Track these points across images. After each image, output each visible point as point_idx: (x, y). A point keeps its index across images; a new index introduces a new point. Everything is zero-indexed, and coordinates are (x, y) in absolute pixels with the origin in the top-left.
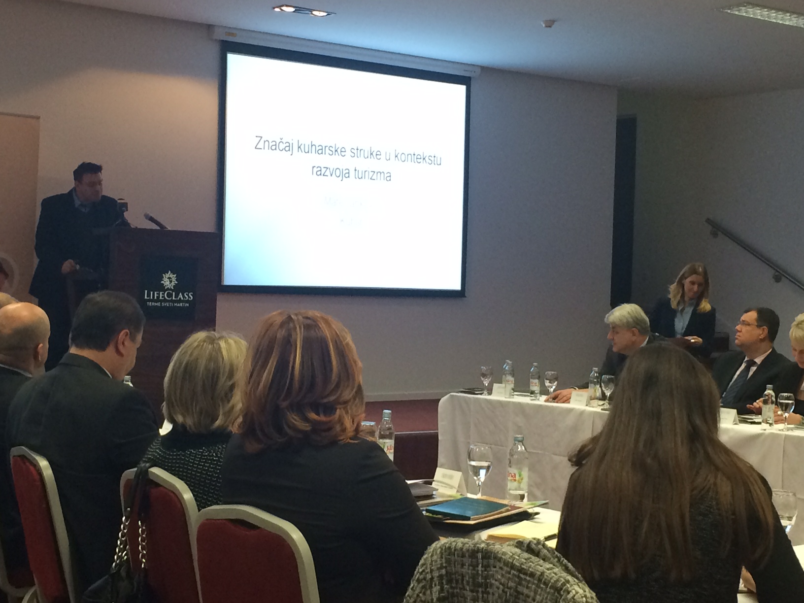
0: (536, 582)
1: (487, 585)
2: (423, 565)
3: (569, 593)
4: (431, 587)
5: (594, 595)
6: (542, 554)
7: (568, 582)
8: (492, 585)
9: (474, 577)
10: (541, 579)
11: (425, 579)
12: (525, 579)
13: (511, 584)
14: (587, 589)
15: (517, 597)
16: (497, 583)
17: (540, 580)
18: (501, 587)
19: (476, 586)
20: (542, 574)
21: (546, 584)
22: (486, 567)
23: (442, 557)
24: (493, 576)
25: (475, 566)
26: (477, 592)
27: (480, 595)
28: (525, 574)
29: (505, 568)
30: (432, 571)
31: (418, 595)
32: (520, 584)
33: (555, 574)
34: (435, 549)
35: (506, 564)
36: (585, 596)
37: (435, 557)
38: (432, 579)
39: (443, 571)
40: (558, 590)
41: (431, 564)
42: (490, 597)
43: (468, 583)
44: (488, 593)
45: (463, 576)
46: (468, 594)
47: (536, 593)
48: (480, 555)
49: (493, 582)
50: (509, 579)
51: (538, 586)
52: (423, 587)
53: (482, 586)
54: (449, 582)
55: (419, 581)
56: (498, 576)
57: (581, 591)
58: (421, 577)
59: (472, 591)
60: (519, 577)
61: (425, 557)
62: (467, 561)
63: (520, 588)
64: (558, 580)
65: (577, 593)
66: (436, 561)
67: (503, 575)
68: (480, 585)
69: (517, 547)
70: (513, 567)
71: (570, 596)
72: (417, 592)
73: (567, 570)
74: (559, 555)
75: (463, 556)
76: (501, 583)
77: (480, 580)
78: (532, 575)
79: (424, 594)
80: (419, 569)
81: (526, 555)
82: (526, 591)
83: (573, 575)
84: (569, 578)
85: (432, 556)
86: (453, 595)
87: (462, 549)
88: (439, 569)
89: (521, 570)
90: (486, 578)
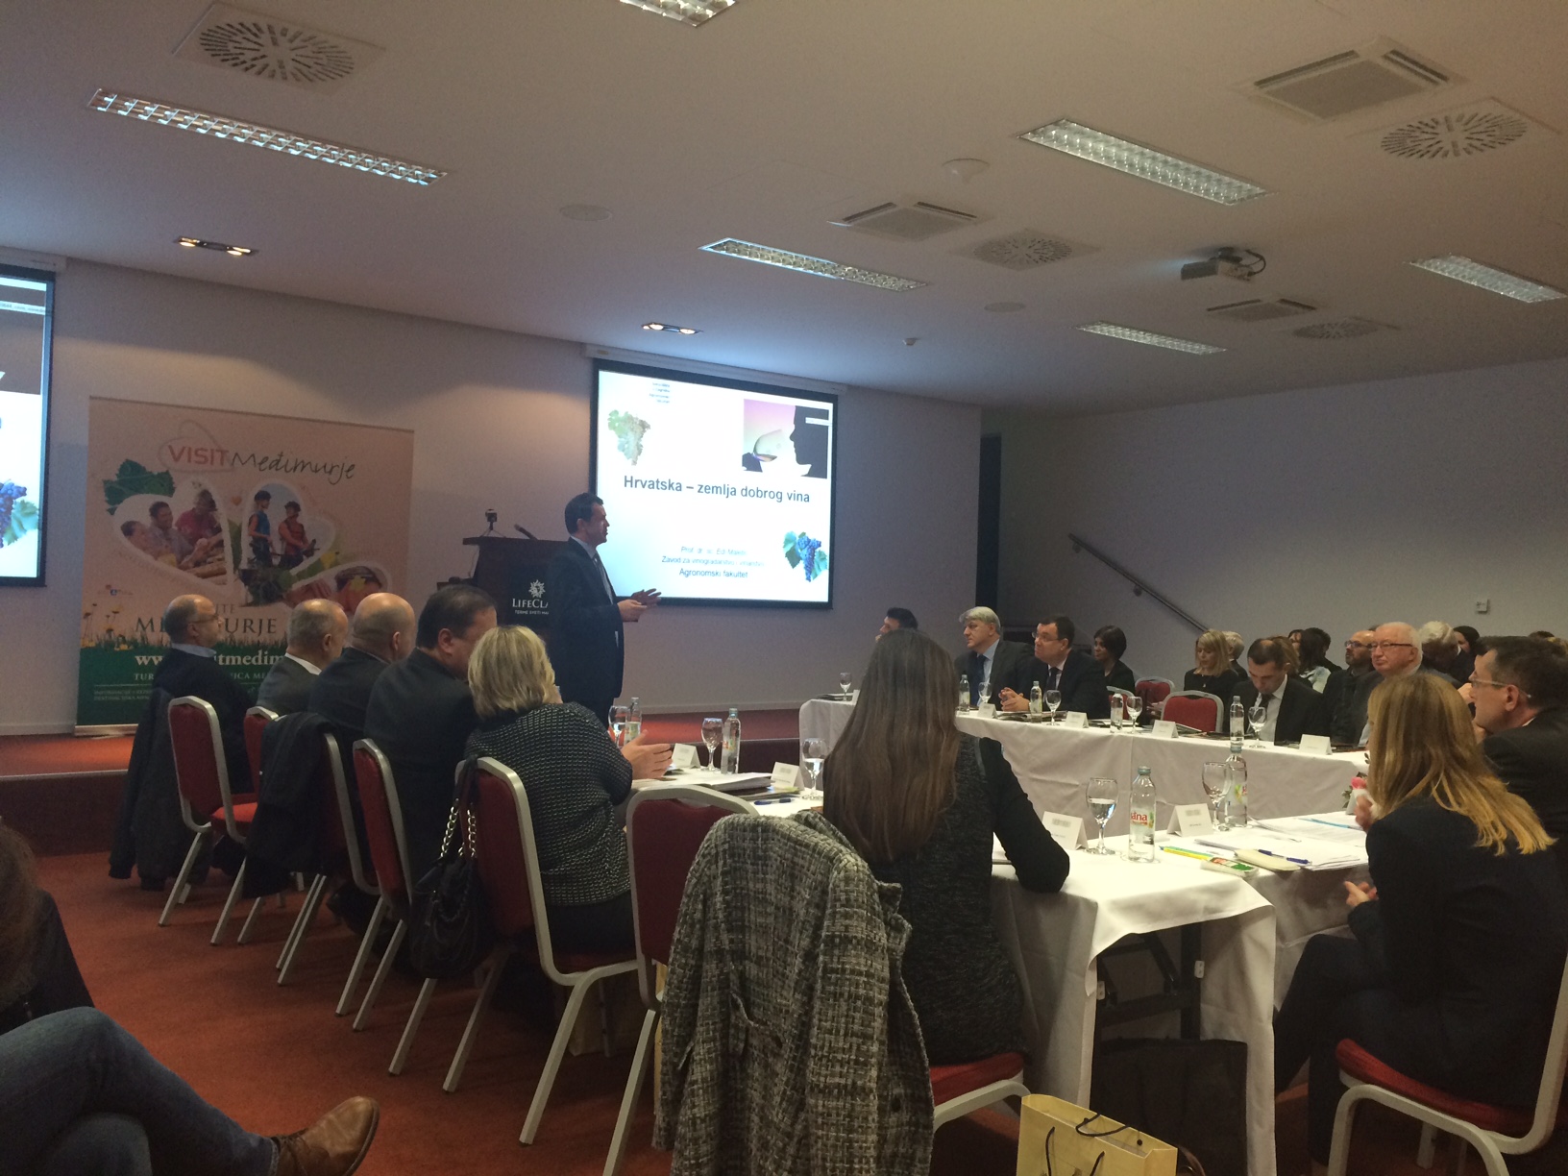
0: (810, 852)
1: (766, 858)
2: (708, 840)
3: (841, 862)
4: (717, 862)
5: (866, 864)
6: (818, 827)
7: (841, 851)
8: (770, 858)
9: (755, 850)
10: (815, 849)
11: (709, 854)
12: (801, 851)
13: (788, 856)
14: (859, 859)
15: (793, 868)
16: (775, 855)
17: (814, 851)
18: (779, 858)
19: (757, 858)
20: (816, 844)
21: (820, 854)
22: (765, 840)
23: (725, 832)
24: (771, 848)
25: (754, 840)
26: (758, 865)
27: (760, 867)
28: (801, 845)
29: (782, 840)
30: (716, 846)
31: (703, 870)
32: (796, 855)
33: (829, 844)
34: (720, 825)
35: (784, 836)
36: (857, 865)
37: (719, 833)
38: (717, 854)
39: (726, 846)
40: (831, 860)
41: (716, 840)
42: (769, 868)
43: (749, 855)
44: (767, 866)
45: (744, 850)
46: (749, 867)
47: (810, 863)
48: (760, 829)
49: (772, 854)
50: (786, 851)
51: (811, 856)
52: (708, 862)
53: (761, 859)
54: (732, 856)
55: (704, 856)
56: (776, 849)
57: (853, 860)
58: (706, 852)
59: (752, 864)
60: (795, 849)
61: (711, 832)
62: (749, 835)
63: (796, 860)
64: (831, 850)
65: (849, 861)
66: (720, 837)
67: (780, 848)
68: (760, 858)
69: (795, 820)
70: (789, 839)
71: (841, 865)
72: (702, 866)
73: (841, 842)
74: (834, 827)
75: (745, 830)
76: (779, 856)
77: (760, 853)
78: (807, 846)
79: (709, 869)
80: (704, 844)
81: (803, 827)
82: (801, 862)
83: (846, 846)
84: (842, 848)
85: (717, 831)
86: (735, 869)
87: (743, 824)
88: (723, 843)
89: (797, 842)
90: (765, 851)
